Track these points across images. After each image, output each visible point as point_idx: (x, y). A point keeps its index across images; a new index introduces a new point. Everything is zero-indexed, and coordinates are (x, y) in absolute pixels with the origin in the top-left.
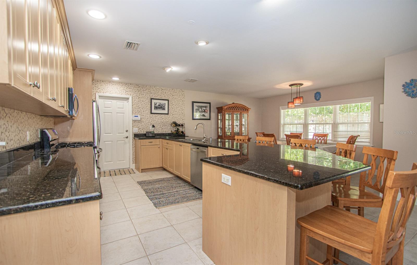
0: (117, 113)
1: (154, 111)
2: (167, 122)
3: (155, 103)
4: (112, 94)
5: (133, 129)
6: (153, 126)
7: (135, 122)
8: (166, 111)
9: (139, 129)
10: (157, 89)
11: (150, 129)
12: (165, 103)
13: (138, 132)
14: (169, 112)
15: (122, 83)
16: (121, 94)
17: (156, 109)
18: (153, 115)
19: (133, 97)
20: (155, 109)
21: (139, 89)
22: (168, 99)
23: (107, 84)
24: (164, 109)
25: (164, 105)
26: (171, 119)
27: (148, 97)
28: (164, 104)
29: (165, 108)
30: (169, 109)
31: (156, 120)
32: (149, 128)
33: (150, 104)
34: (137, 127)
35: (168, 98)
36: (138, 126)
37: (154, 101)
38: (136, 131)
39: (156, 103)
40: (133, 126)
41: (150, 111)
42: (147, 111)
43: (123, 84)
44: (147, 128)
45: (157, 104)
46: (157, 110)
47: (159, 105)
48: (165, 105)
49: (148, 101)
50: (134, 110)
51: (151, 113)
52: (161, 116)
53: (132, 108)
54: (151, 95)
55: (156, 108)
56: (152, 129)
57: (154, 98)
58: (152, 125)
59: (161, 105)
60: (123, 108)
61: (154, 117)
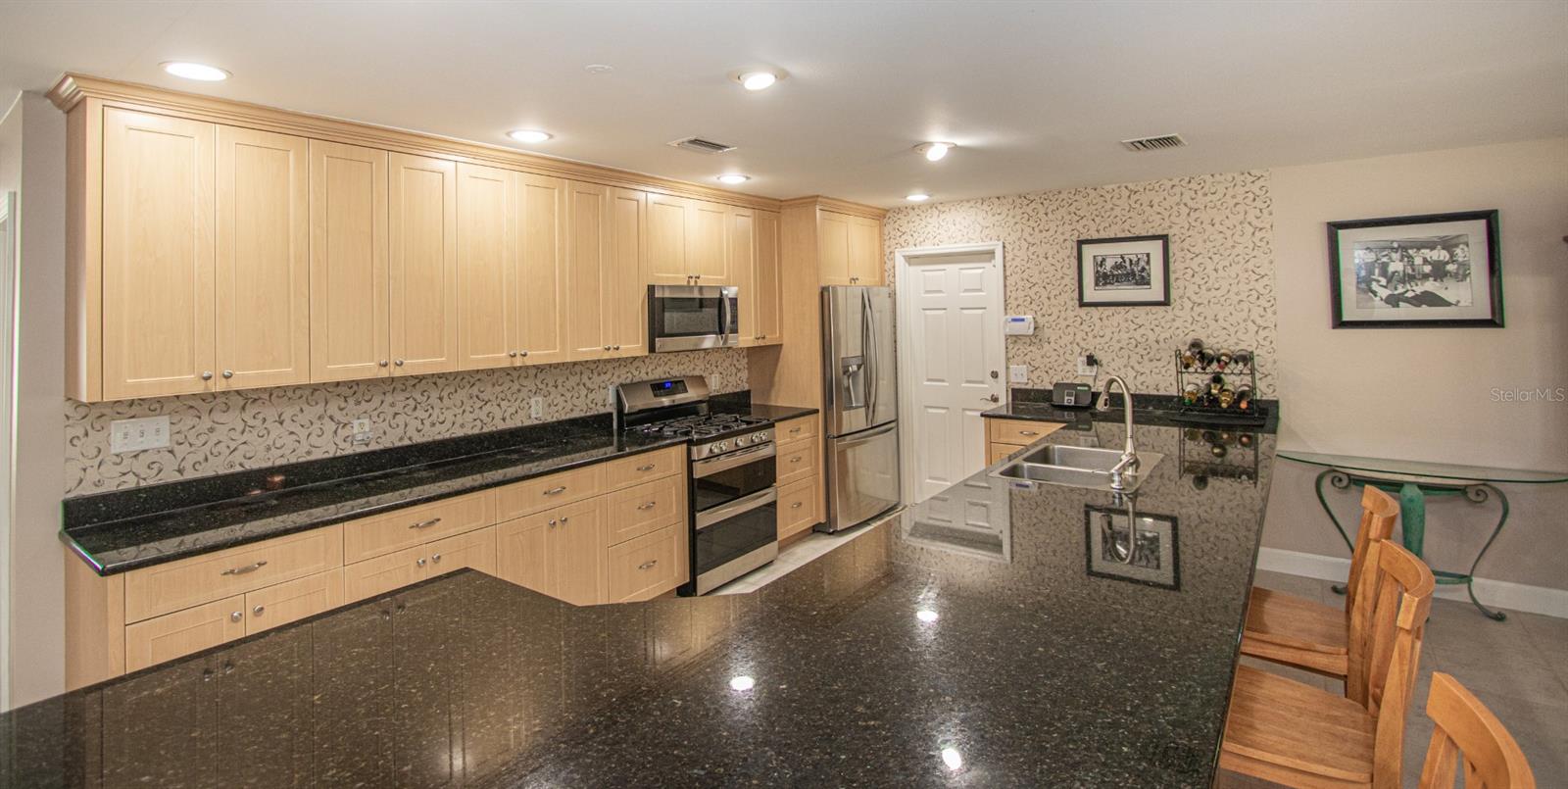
0: (962, 309)
1: (1091, 294)
2: (1161, 339)
3: (1100, 259)
4: (941, 246)
5: (1007, 368)
6: (1091, 361)
7: (1016, 341)
8: (1155, 292)
9: (1032, 371)
10: (1108, 197)
11: (1080, 372)
12: (1148, 255)
13: (1027, 384)
14: (1174, 294)
15: (968, 201)
16: (968, 242)
17: (1104, 285)
18: (1092, 309)
19: (1007, 245)
20: (1097, 284)
21: (1029, 210)
22: (1165, 233)
23: (923, 215)
24: (1144, 281)
25: (1142, 263)
26: (1179, 326)
27: (1067, 236)
28: (1146, 259)
29: (1149, 275)
30: (1172, 277)
31: (1108, 332)
32: (1075, 365)
33: (1074, 263)
34: (1025, 363)
35: (1167, 223)
36: (1027, 359)
37: (1089, 252)
38: (1021, 377)
39: (1104, 260)
40: (1008, 359)
41: (1076, 295)
42: (1065, 297)
43: (972, 203)
44: (1066, 368)
45: (1109, 264)
46: (1108, 287)
47: (1117, 267)
48: (1148, 263)
49: (1068, 252)
50: (1014, 295)
51: (1082, 304)
52: (1130, 316)
53: (1005, 286)
54: (1079, 226)
55: (1103, 279)
56: (1088, 373)
57: (1096, 236)
58: (1088, 353)
59: (1128, 264)
60: (980, 290)
61: (1095, 319)
